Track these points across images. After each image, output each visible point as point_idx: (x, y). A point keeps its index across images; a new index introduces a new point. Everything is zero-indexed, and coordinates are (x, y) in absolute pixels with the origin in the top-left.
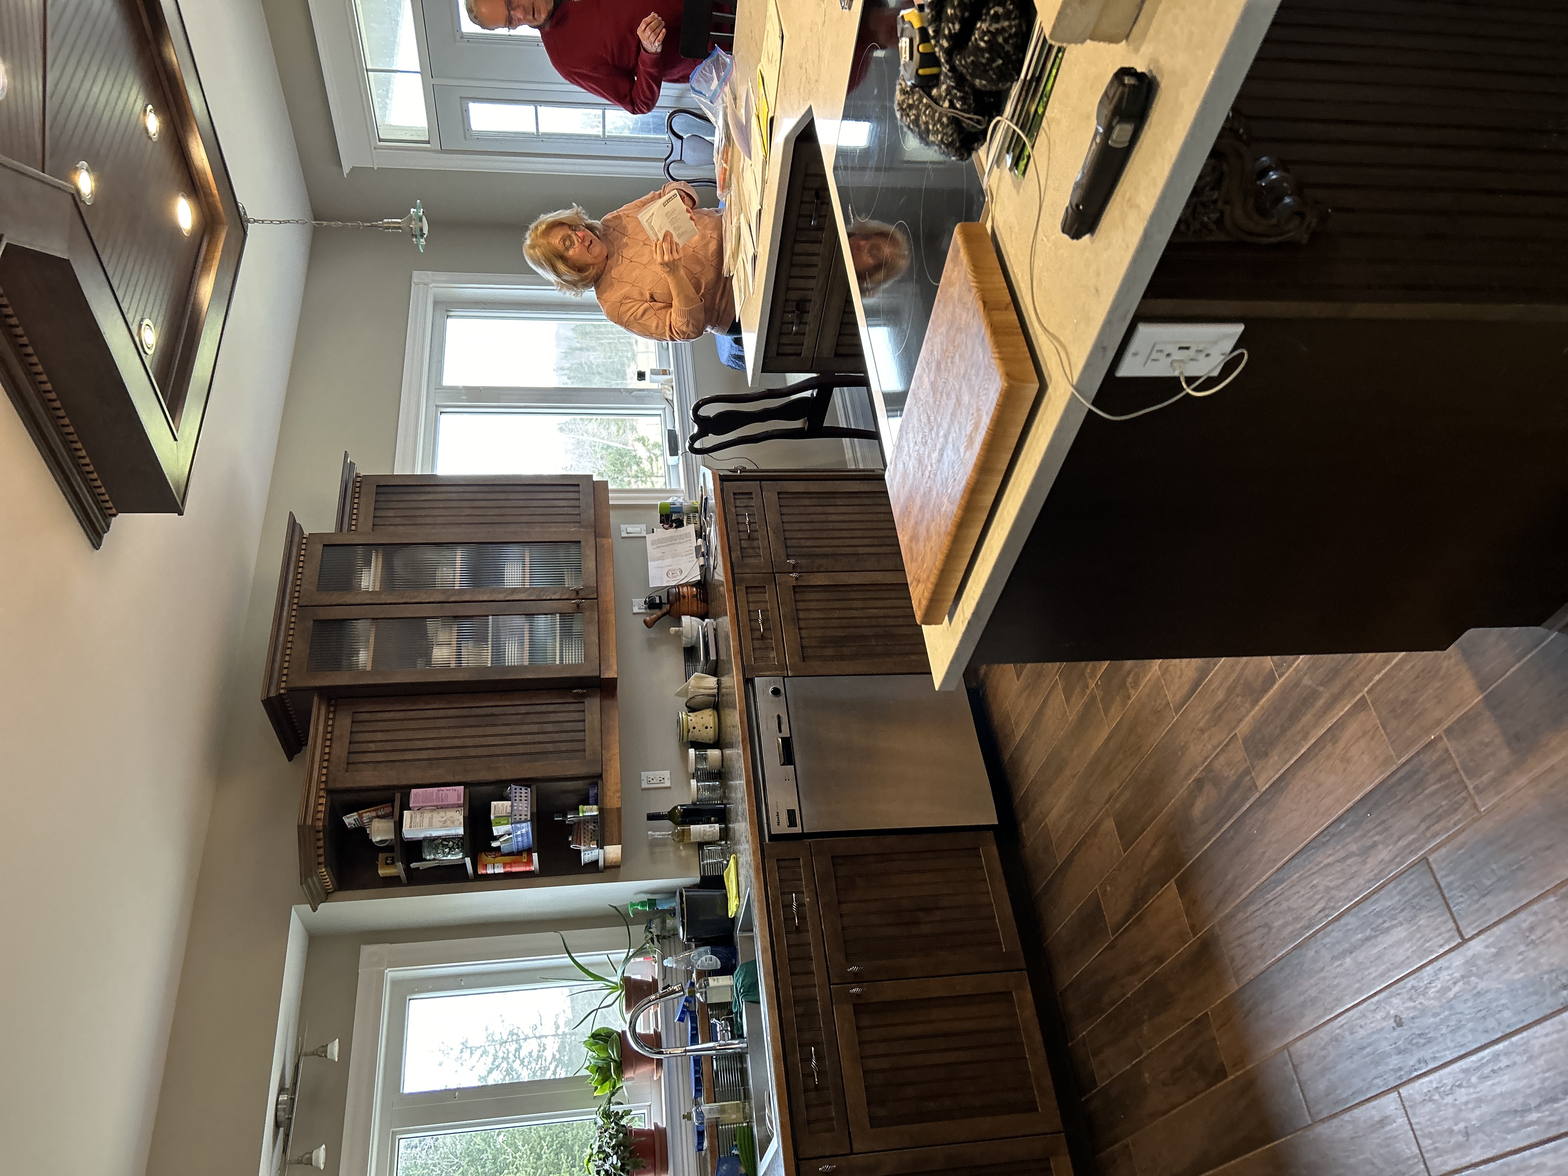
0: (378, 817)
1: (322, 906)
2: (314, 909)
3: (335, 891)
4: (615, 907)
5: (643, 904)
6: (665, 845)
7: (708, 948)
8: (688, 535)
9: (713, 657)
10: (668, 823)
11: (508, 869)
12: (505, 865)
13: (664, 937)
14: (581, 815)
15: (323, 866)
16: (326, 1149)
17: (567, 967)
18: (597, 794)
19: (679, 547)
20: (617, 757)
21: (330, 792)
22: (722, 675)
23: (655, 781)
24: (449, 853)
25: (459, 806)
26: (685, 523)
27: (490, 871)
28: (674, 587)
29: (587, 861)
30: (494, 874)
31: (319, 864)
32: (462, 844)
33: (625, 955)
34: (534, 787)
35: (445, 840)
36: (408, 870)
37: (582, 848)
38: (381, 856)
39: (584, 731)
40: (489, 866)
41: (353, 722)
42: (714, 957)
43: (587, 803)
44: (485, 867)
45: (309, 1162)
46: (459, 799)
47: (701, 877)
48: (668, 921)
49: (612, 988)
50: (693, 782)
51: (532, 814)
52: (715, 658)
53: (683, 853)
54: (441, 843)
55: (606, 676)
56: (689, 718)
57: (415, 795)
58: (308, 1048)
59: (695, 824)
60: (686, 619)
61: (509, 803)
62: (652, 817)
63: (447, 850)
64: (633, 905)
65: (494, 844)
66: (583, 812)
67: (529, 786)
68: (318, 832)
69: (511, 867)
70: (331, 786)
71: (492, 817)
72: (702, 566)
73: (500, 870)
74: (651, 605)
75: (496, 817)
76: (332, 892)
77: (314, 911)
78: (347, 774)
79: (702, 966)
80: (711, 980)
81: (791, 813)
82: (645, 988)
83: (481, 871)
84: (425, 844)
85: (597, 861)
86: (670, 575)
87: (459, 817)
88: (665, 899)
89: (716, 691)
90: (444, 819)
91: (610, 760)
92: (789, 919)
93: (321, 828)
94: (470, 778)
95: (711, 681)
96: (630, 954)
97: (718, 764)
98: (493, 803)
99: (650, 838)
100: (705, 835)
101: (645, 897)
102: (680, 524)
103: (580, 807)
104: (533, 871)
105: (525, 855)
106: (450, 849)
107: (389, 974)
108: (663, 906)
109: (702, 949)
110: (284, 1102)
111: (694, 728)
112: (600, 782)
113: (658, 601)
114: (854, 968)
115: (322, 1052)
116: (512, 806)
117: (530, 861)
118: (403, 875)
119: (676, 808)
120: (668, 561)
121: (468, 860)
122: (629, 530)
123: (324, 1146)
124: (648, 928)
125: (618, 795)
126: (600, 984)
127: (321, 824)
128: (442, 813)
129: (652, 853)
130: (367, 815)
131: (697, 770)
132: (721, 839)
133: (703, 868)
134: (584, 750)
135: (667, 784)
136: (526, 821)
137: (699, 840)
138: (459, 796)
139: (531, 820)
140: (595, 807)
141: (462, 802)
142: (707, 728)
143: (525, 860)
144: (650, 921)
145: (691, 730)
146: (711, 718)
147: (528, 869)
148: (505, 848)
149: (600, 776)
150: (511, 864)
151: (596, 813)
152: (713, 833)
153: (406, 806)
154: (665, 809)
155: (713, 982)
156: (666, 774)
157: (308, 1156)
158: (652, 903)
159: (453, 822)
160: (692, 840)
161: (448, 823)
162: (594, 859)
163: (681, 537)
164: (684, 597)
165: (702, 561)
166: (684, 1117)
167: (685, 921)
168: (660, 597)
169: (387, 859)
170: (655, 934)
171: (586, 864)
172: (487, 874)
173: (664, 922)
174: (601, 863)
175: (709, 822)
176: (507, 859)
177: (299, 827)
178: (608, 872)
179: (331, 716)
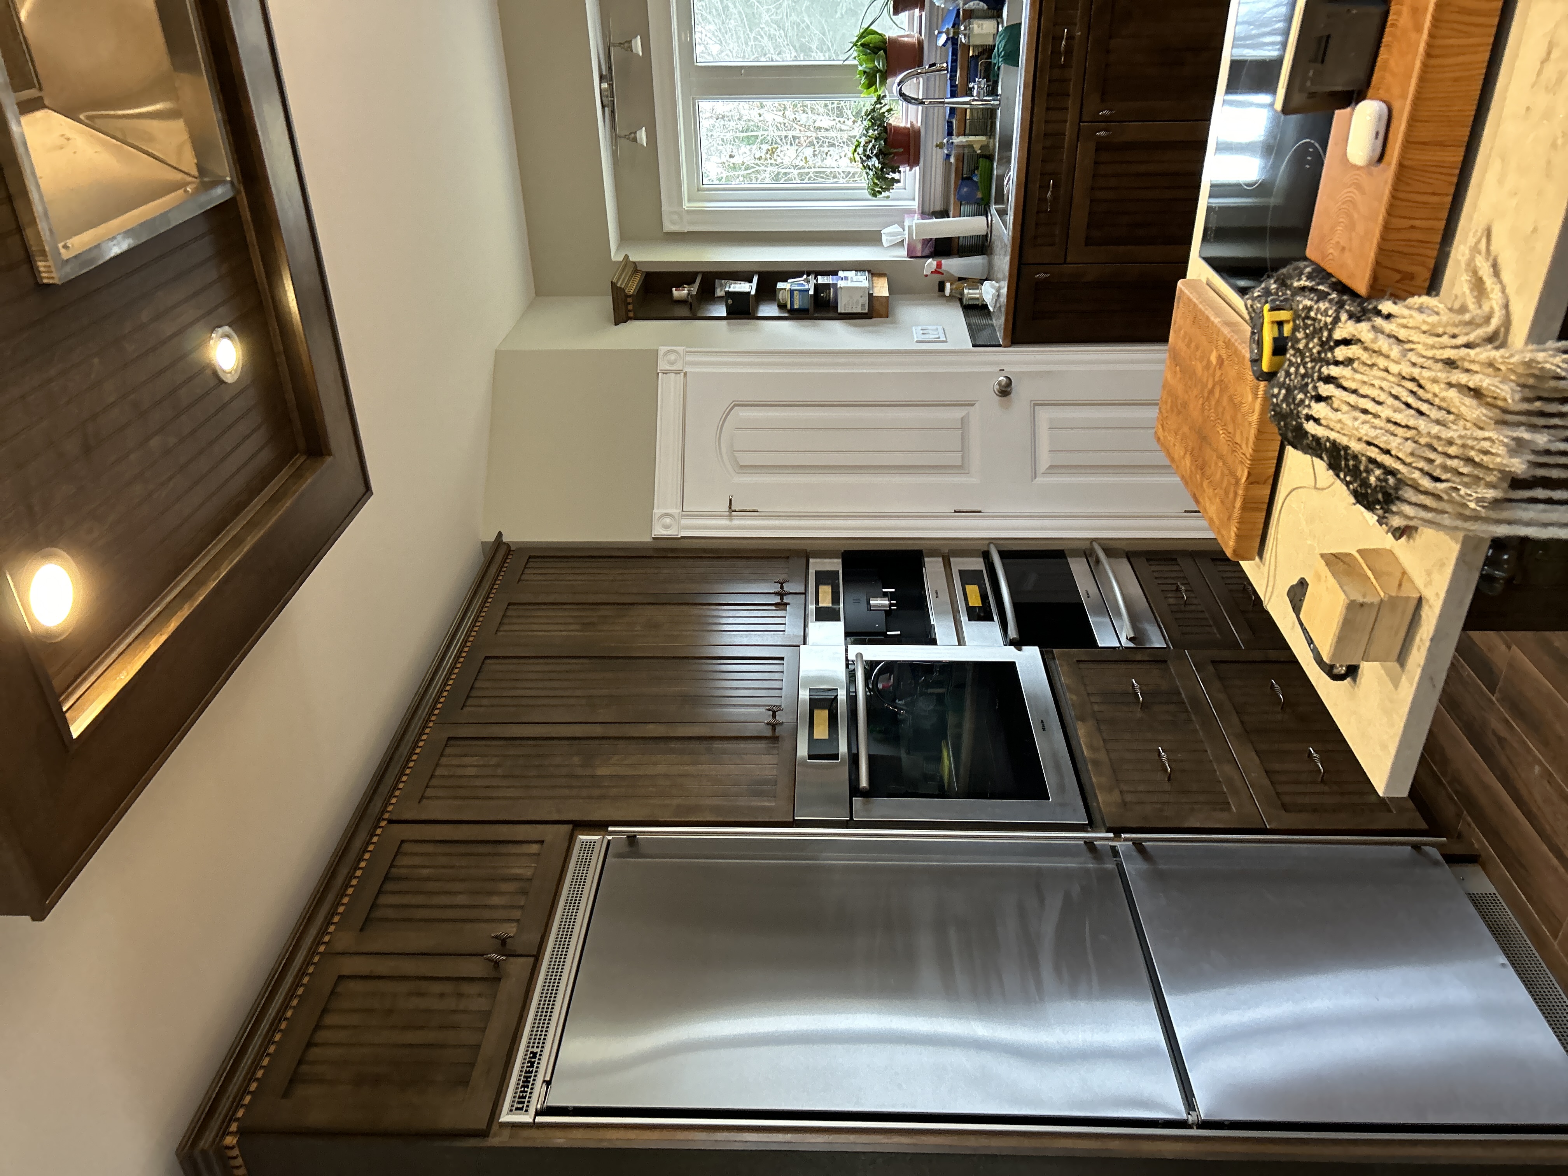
16: (646, 131)
45: (635, 140)
58: (615, 40)
92: (1056, 52)
110: (606, 90)
115: (627, 46)
123: (644, 128)
157: (633, 135)
166: (937, 146)
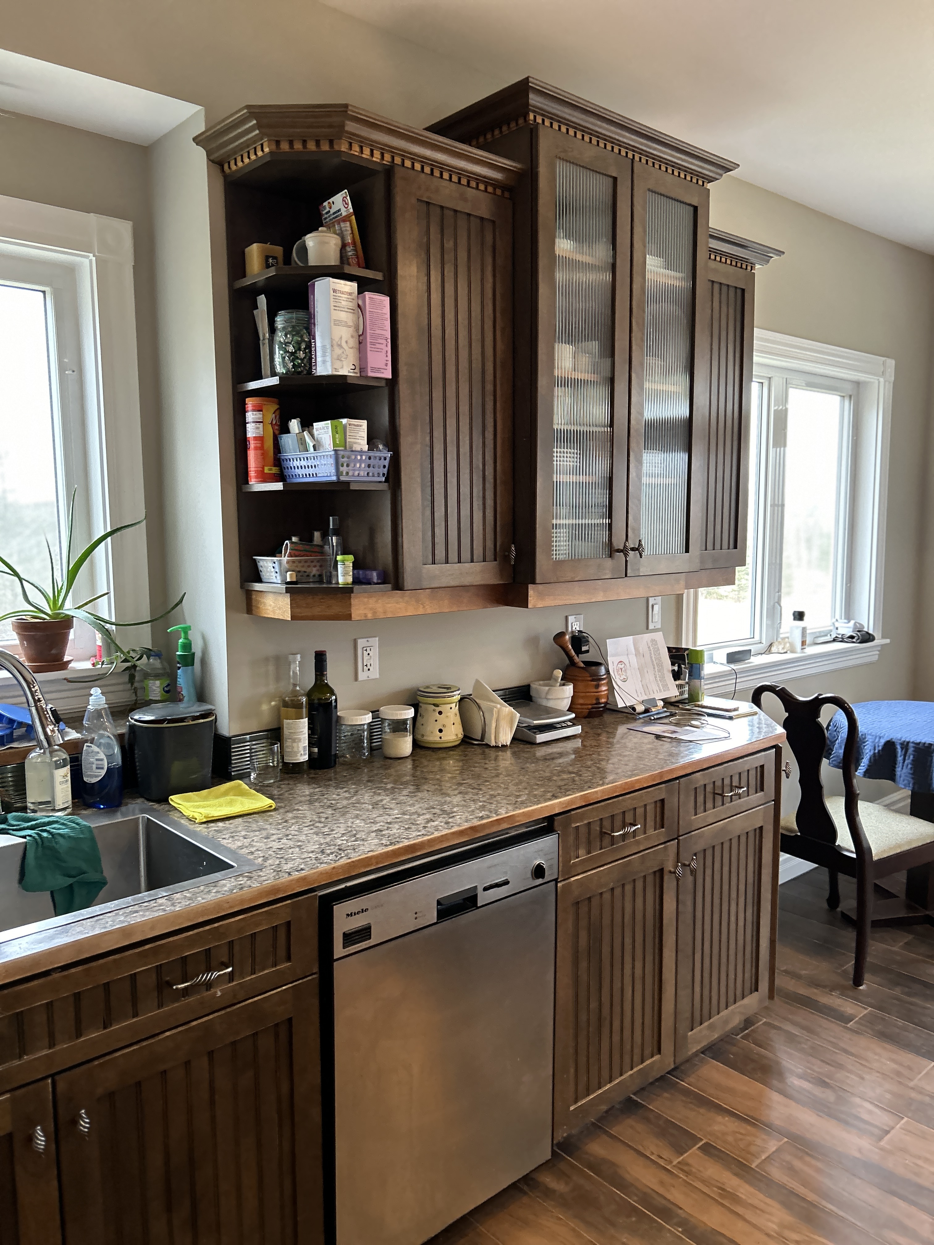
0: (344, 246)
1: (199, 156)
2: (197, 140)
3: (225, 176)
4: (181, 601)
5: (187, 646)
6: (278, 679)
7: (118, 760)
8: (666, 687)
9: (541, 738)
10: (310, 681)
11: (252, 445)
12: (260, 439)
13: (132, 678)
14: (339, 558)
15: (274, 147)
17: (90, 533)
18: (369, 583)
19: (650, 677)
20: (421, 611)
21: (389, 172)
22: (514, 754)
23: (366, 657)
24: (286, 352)
25: (362, 369)
26: (678, 682)
27: (250, 416)
28: (608, 672)
29: (261, 564)
30: (244, 423)
31: (278, 143)
32: (299, 373)
33: (106, 617)
34: (385, 486)
35: (309, 346)
36: (253, 292)
37: (285, 559)
38: (278, 250)
39: (459, 562)
40: (258, 416)
41: (482, 219)
42: (103, 772)
43: (356, 566)
44: (259, 409)
46: (374, 369)
47: (229, 739)
48: (158, 683)
49: (55, 600)
50: (368, 718)
51: (348, 483)
52: (538, 741)
53: (265, 707)
54: (304, 341)
55: (531, 592)
56: (453, 705)
57: (381, 301)
59: (309, 724)
60: (569, 690)
61: (366, 448)
62: (320, 659)
63: (291, 349)
64: (186, 630)
65: (294, 425)
66: (343, 561)
67: (387, 481)
68: (331, 142)
69: (256, 448)
70: (399, 173)
71: (344, 421)
72: (634, 709)
73: (251, 431)
74: (579, 640)
75: (345, 427)
76: (223, 170)
77: (194, 139)
78: (414, 201)
79: (88, 753)
80: (67, 770)
81: (364, 933)
82: (53, 652)
83: (250, 402)
84: (301, 314)
85: (259, 580)
86: (620, 666)
87: (346, 369)
88: (194, 682)
89: (493, 743)
90: (344, 344)
91: (418, 601)
93: (336, 147)
94: (403, 388)
95: (506, 737)
96: (108, 626)
97: (392, 752)
98: (364, 423)
99: (291, 657)
100: (294, 741)
101: (197, 649)
102: (677, 676)
103: (351, 558)
104: (247, 482)
105: (275, 470)
106: (292, 354)
107: (86, 261)
108: (183, 678)
109: (117, 750)
111: (440, 713)
112: (389, 586)
113: (584, 648)
114: (85, 1124)
116: (361, 452)
117: (264, 478)
118: (247, 281)
119: (332, 693)
120: (634, 660)
121: (274, 381)
122: (656, 608)
124: (148, 653)
125: (370, 616)
126: (61, 579)
127: (343, 149)
128: (353, 342)
129: (267, 659)
130: (349, 229)
131: (383, 720)
132: (285, 764)
133: (240, 739)
134: (434, 563)
135: (362, 676)
136: (338, 473)
137: (286, 732)
138: (378, 370)
139: (339, 483)
140: (350, 579)
141: (371, 374)
142: (441, 731)
143: (266, 470)
144: (158, 655)
145: (438, 709)
146: (454, 737)
147: (252, 474)
148: (288, 441)
149: (398, 586)
150: (261, 448)
151: (341, 580)
152: (296, 753)
153: (364, 285)
154: (332, 678)
155: (63, 776)
156: (375, 673)
158: (188, 660)
159: (339, 359)
160: (286, 722)
161: (338, 351)
162: (265, 575)
163: (663, 678)
164: (598, 686)
165: (640, 708)
167: (164, 725)
168: (587, 651)
169: (274, 258)
170: (138, 663)
171: (255, 564)
172: (244, 412)
173: (157, 676)
174: (257, 586)
175: (311, 744)
176: (269, 443)
177: (346, 106)
178: (240, 596)
179: (490, 189)
